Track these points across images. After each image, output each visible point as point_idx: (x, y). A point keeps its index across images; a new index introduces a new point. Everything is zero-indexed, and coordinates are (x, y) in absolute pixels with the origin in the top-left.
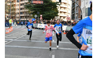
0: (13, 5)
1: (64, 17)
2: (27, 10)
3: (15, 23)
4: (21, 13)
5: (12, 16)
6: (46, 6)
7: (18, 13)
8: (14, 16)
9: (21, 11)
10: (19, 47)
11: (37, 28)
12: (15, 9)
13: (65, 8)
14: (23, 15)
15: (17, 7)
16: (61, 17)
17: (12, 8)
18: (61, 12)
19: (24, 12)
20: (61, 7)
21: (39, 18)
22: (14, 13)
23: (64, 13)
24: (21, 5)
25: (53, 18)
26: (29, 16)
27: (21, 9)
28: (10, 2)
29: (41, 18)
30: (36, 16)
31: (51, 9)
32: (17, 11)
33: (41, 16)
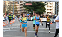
0: (15, 5)
1: (50, 13)
2: (25, 9)
3: (17, 17)
4: (21, 10)
5: (15, 12)
6: (37, 5)
7: (19, 11)
8: (16, 12)
9: (21, 9)
10: (17, 31)
11: (31, 20)
12: (17, 8)
13: (50, 6)
14: (22, 12)
15: (18, 7)
16: (48, 12)
17: (15, 7)
18: (48, 9)
19: (23, 10)
20: (48, 6)
21: (33, 14)
22: (16, 11)
23: (50, 9)
24: (21, 5)
25: (42, 13)
26: (26, 13)
27: (21, 8)
28: (13, 3)
29: (34, 14)
30: (30, 12)
31: (40, 7)
32: (18, 9)
33: (34, 12)
